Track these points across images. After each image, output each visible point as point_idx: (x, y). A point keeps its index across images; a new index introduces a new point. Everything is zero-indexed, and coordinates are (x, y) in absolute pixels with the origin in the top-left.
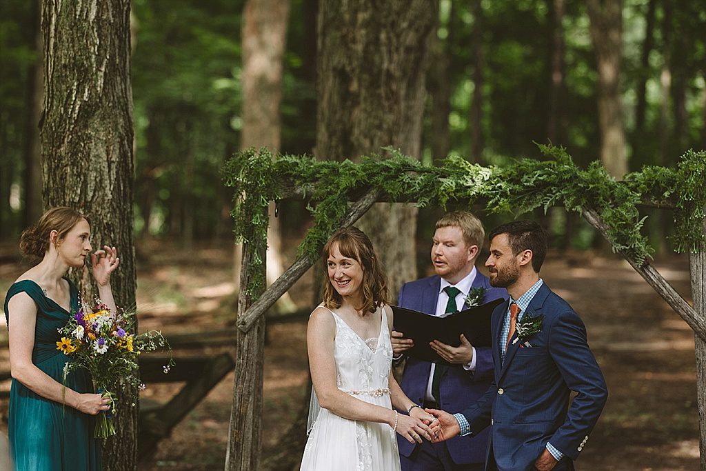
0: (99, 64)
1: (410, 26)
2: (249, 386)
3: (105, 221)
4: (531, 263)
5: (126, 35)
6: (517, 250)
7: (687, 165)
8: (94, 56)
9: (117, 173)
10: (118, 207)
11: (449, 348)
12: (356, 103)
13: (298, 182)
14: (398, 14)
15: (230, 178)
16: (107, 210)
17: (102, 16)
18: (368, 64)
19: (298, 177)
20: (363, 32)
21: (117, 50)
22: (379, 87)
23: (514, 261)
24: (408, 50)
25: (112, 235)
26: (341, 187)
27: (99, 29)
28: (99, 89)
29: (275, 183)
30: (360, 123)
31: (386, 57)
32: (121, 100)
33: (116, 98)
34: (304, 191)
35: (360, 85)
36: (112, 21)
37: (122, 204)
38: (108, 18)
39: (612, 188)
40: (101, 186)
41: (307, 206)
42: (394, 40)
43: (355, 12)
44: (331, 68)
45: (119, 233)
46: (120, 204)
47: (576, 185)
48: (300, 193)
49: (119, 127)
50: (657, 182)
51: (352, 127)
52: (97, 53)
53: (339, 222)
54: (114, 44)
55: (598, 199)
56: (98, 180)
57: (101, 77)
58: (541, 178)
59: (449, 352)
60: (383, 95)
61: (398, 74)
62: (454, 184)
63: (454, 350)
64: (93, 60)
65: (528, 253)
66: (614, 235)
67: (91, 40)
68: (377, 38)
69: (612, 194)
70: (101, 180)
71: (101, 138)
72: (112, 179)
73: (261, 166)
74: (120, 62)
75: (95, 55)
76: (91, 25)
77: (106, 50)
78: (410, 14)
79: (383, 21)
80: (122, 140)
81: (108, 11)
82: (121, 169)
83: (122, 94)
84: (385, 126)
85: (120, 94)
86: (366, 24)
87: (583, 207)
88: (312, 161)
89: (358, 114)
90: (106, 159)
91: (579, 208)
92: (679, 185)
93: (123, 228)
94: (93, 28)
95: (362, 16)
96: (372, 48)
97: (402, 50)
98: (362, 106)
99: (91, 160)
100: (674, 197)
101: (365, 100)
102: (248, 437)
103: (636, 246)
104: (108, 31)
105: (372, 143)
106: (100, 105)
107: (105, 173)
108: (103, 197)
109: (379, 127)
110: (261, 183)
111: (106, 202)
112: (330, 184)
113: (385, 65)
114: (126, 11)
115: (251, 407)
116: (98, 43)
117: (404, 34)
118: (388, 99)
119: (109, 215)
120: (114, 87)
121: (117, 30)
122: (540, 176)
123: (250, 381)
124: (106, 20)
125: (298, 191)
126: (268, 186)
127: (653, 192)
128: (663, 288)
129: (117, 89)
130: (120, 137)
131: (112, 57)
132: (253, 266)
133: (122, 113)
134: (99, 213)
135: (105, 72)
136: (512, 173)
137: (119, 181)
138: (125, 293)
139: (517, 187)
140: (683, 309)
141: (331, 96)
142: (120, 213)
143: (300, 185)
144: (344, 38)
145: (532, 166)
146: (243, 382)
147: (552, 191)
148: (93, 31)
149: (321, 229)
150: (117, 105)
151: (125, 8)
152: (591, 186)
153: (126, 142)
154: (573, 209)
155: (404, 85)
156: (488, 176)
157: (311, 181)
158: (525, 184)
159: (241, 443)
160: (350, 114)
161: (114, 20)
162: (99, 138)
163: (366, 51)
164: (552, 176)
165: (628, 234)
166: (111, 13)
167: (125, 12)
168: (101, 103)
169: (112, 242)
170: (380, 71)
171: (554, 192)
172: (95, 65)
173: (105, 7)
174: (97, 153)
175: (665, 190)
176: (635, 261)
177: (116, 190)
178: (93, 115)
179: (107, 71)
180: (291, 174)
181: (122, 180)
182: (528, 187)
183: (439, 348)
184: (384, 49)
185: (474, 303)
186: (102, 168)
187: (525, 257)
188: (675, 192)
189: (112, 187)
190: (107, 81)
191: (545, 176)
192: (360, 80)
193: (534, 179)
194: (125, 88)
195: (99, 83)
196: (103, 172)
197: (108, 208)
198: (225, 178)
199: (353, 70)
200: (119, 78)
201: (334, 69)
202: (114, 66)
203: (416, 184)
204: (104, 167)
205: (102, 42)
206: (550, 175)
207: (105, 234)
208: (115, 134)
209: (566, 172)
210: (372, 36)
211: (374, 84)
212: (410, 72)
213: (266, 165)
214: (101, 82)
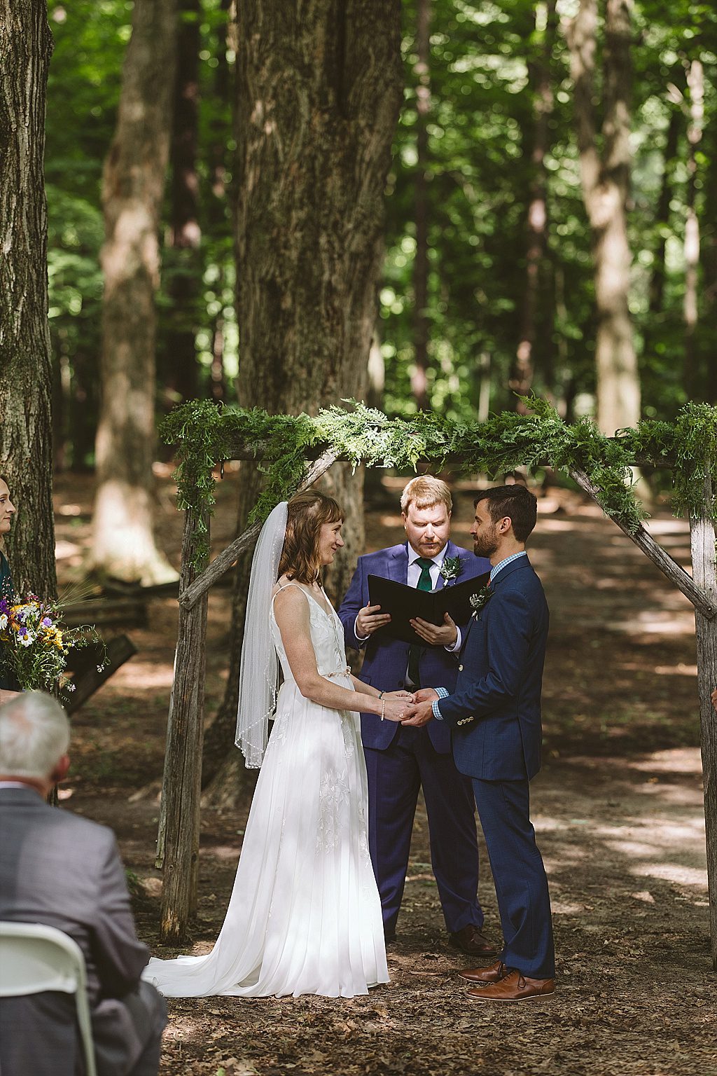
0: (16, 302)
1: (356, 228)
2: (194, 670)
3: (23, 484)
4: (511, 531)
5: (43, 268)
6: (496, 517)
7: (687, 420)
8: (9, 294)
9: (36, 428)
10: (37, 466)
11: (432, 626)
12: (289, 324)
13: (247, 439)
14: (342, 213)
15: (170, 434)
16: (25, 471)
17: (18, 247)
18: (305, 277)
19: (247, 433)
20: (298, 235)
21: (35, 286)
22: (318, 304)
23: (493, 529)
24: (355, 257)
25: (31, 499)
26: (298, 446)
27: (16, 261)
28: (15, 332)
29: (222, 441)
30: (294, 349)
31: (327, 267)
32: (40, 343)
33: (34, 342)
34: (255, 450)
35: (294, 301)
36: (29, 253)
37: (42, 463)
38: (25, 250)
39: (602, 445)
40: (18, 443)
41: (258, 466)
42: (337, 245)
43: (288, 209)
44: (257, 279)
45: (39, 497)
46: (40, 463)
47: (562, 442)
48: (250, 452)
49: (38, 374)
50: (653, 439)
51: (284, 354)
52: (13, 290)
53: (295, 485)
54: (31, 279)
55: (587, 458)
56: (14, 436)
57: (18, 317)
58: (524, 434)
59: (432, 631)
60: (323, 312)
61: (341, 287)
62: (425, 440)
63: (439, 630)
64: (8, 298)
65: (507, 520)
66: (605, 499)
67: (6, 275)
68: (317, 243)
69: (603, 452)
70: (18, 437)
71: (18, 387)
72: (31, 434)
73: (207, 422)
74: (38, 300)
75: (11, 292)
76: (7, 258)
77: (23, 287)
78: (357, 212)
79: (323, 221)
80: (42, 390)
81: (25, 242)
82: (40, 423)
83: (41, 336)
84: (326, 353)
85: (39, 337)
86: (302, 226)
87: (571, 467)
88: (263, 414)
89: (292, 337)
90: (23, 412)
91: (566, 468)
92: (678, 442)
93: (43, 490)
94: (8, 261)
95: (297, 215)
96: (309, 254)
97: (346, 257)
98: (298, 327)
99: (7, 414)
100: (672, 456)
101: (301, 319)
102: (193, 729)
103: (630, 510)
104: (25, 264)
105: (310, 373)
106: (17, 350)
107: (22, 428)
108: (21, 455)
109: (319, 353)
110: (207, 441)
111: (24, 461)
112: (285, 442)
113: (326, 277)
114: (44, 240)
115: (195, 694)
116: (14, 279)
117: (350, 236)
118: (329, 318)
119: (27, 476)
120: (32, 328)
121: (35, 263)
122: (522, 431)
123: (194, 665)
124: (23, 252)
125: (247, 449)
126: (214, 444)
127: (649, 449)
128: (660, 558)
129: (35, 331)
130: (39, 387)
131: (30, 294)
132: (198, 535)
133: (41, 359)
134: (17, 474)
135: (22, 312)
136: (490, 428)
137: (38, 437)
138: (45, 565)
139: (496, 444)
140: (681, 581)
141: (257, 315)
142: (40, 474)
143: (251, 442)
144: (273, 241)
145: (513, 421)
146: (186, 666)
147: (535, 449)
148: (8, 264)
149: (275, 492)
150: (35, 349)
151: (43, 237)
152: (579, 444)
153: (45, 391)
154: (559, 469)
155: (349, 300)
156: (464, 432)
157: (263, 438)
158: (505, 441)
159: (184, 735)
160: (282, 337)
161: (32, 252)
162: (16, 389)
163: (301, 258)
164: (535, 432)
165: (620, 497)
166: (28, 244)
167: (42, 242)
168: (19, 347)
169: (31, 507)
170: (320, 283)
171: (538, 449)
172: (10, 305)
173: (21, 237)
174: (13, 405)
175: (662, 447)
176: (629, 527)
177: (36, 448)
178: (10, 362)
179: (24, 311)
180: (241, 430)
181: (42, 434)
182: (508, 444)
183: (420, 626)
184: (324, 256)
185: (452, 574)
186: (19, 422)
187: (504, 524)
188: (674, 449)
189: (31, 444)
190: (24, 322)
191: (527, 432)
192: (294, 294)
193: (515, 436)
194: (43, 329)
195: (16, 325)
196: (21, 426)
197: (27, 468)
198: (165, 435)
199: (286, 283)
200: (37, 319)
201: (262, 281)
202: (32, 304)
203: (383, 442)
204: (21, 421)
205: (19, 278)
206: (533, 431)
207: (23, 498)
208: (34, 383)
209: (551, 428)
210: (309, 240)
211: (312, 300)
212: (356, 284)
213: (212, 421)
214: (17, 323)
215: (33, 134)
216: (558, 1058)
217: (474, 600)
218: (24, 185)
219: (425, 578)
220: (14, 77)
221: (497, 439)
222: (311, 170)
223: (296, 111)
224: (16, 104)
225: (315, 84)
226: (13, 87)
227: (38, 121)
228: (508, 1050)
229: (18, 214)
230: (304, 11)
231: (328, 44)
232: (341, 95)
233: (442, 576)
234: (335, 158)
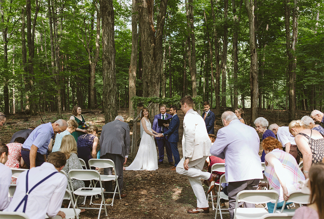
6: (174, 110)
18: (151, 81)
19: (141, 100)
23: (174, 112)
24: (157, 78)
26: (148, 101)
30: (150, 90)
38: (113, 77)
42: (155, 77)
52: (111, 82)
53: (147, 106)
61: (155, 82)
63: (166, 125)
71: (112, 95)
74: (115, 84)
76: (111, 78)
77: (113, 82)
79: (153, 74)
86: (150, 75)
88: (143, 98)
90: (113, 98)
95: (150, 73)
99: (111, 98)
101: (150, 86)
104: (113, 79)
108: (113, 103)
109: (153, 91)
112: (146, 101)
113: (153, 81)
118: (154, 86)
122: (176, 99)
135: (113, 85)
144: (147, 77)
155: (156, 84)
156: (168, 99)
157: (143, 101)
160: (148, 89)
163: (150, 79)
172: (111, 84)
178: (111, 91)
183: (164, 124)
184: (153, 78)
192: (150, 83)
196: (113, 100)
199: (148, 82)
201: (146, 82)
203: (158, 101)
210: (151, 77)
211: (152, 84)
212: (157, 82)
213: (137, 98)
214: (112, 87)
215: (113, 63)
216: (180, 177)
217: (170, 120)
218: (113, 69)
219: (163, 118)
220: (111, 56)
221: (173, 100)
222: (151, 68)
223: (149, 60)
224: (111, 59)
225: (152, 57)
226: (111, 57)
227: (114, 61)
228: (174, 176)
229: (112, 73)
230: (150, 48)
231: (153, 52)
232: (155, 58)
233: (166, 117)
234: (154, 66)
